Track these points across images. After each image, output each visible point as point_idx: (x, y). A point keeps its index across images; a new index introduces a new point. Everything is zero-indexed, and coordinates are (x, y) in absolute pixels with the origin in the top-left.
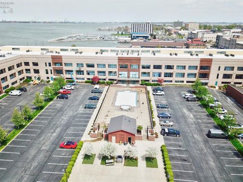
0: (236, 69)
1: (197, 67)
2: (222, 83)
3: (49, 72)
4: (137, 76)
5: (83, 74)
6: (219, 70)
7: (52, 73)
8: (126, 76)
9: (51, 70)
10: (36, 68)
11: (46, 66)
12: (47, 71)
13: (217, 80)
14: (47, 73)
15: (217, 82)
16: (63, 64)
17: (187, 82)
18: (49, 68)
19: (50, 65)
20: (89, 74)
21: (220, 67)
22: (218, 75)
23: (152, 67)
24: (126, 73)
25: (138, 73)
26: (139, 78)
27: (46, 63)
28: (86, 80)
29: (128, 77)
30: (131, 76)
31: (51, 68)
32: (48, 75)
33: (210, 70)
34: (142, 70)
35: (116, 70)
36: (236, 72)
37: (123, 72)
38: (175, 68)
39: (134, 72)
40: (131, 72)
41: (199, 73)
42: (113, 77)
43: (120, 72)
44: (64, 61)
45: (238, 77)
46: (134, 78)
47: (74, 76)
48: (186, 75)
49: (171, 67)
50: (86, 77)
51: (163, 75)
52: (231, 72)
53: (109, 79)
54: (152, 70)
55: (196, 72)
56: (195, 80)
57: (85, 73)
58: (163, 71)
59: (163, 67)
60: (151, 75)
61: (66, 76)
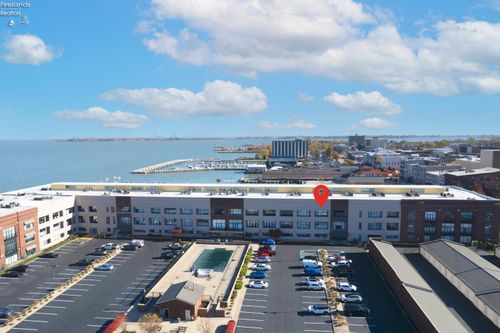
0: (385, 215)
1: (327, 212)
3: (111, 220)
4: (240, 226)
5: (160, 224)
6: (360, 216)
7: (114, 223)
8: (224, 226)
9: (114, 218)
10: (93, 214)
11: (108, 211)
12: (108, 219)
13: (360, 232)
14: (108, 223)
15: (361, 235)
16: (132, 209)
18: (112, 216)
19: (113, 212)
20: (168, 225)
21: (361, 213)
22: (360, 224)
23: (261, 213)
24: (224, 221)
25: (240, 222)
26: (243, 229)
27: (107, 208)
29: (227, 228)
30: (231, 226)
32: (109, 226)
33: (347, 216)
34: (246, 218)
35: (208, 217)
36: (385, 220)
37: (219, 221)
38: (295, 214)
39: (235, 221)
40: (231, 221)
41: (332, 222)
42: (205, 229)
43: (214, 221)
44: (133, 204)
45: (390, 227)
46: (235, 230)
47: (147, 227)
48: (313, 225)
49: (289, 214)
50: (164, 228)
51: (278, 225)
52: (378, 220)
53: (198, 232)
54: (262, 219)
55: (327, 220)
56: (327, 232)
57: (163, 222)
58: (278, 219)
59: (278, 213)
60: (261, 224)
61: (135, 227)
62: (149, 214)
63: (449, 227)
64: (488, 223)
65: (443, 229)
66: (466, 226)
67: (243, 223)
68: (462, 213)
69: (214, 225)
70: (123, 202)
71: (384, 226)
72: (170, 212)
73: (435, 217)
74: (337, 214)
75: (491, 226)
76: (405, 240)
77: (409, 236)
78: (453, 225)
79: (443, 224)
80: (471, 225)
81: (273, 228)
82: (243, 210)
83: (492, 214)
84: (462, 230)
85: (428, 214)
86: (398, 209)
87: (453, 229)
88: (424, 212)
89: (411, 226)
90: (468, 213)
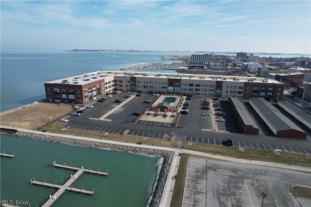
0: (237, 88)
1: (214, 86)
4: (179, 90)
5: (147, 88)
6: (227, 88)
7: (129, 87)
8: (173, 90)
10: (121, 84)
11: (127, 82)
12: (127, 85)
13: (227, 94)
15: (227, 96)
16: (137, 82)
18: (128, 84)
19: (129, 82)
20: (150, 88)
21: (228, 86)
22: (227, 91)
23: (188, 85)
24: (173, 88)
25: (179, 88)
26: (180, 91)
27: (127, 81)
28: (149, 91)
29: (174, 90)
30: (175, 90)
31: (129, 84)
32: (127, 88)
33: (222, 88)
34: (181, 87)
35: (167, 86)
36: (237, 90)
37: (171, 88)
38: (201, 86)
39: (177, 88)
40: (175, 88)
41: (216, 90)
42: (164, 90)
43: (169, 87)
44: (137, 80)
45: (239, 93)
46: (177, 91)
47: (142, 89)
48: (208, 91)
49: (199, 86)
50: (149, 89)
51: (194, 90)
52: (235, 90)
53: (162, 91)
54: (188, 87)
55: (214, 88)
56: (214, 93)
57: (149, 87)
58: (194, 87)
59: (194, 85)
60: (187, 89)
61: (137, 89)
62: (143, 84)
63: (263, 94)
64: (279, 92)
65: (260, 95)
66: (270, 94)
67: (180, 89)
68: (269, 89)
69: (169, 89)
70: (133, 79)
71: (237, 92)
72: (151, 83)
73: (257, 89)
74: (218, 87)
75: (279, 94)
76: (244, 98)
77: (246, 97)
78: (265, 93)
79: (261, 93)
80: (272, 93)
81: (192, 91)
82: (180, 84)
83: (280, 89)
84: (268, 95)
85: (255, 88)
86: (243, 86)
87: (264, 95)
88: (253, 87)
89: (247, 93)
90: (271, 89)
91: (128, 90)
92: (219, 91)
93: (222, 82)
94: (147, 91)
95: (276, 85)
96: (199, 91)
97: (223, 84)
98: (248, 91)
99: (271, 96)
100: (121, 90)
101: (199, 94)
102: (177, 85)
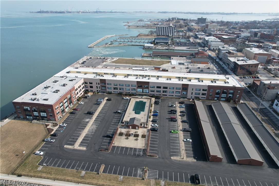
0: (202, 90)
1: (180, 88)
2: (195, 97)
4: (148, 91)
5: (117, 89)
6: (193, 90)
7: (100, 88)
8: (141, 91)
9: (99, 87)
10: (91, 85)
12: (97, 87)
13: (192, 95)
15: (192, 97)
16: (106, 84)
17: (175, 96)
18: (98, 86)
19: (99, 84)
20: (120, 89)
21: (193, 89)
22: (192, 93)
23: (156, 87)
24: (141, 89)
25: (148, 90)
26: (149, 93)
27: (97, 83)
29: (143, 92)
30: (144, 91)
31: (100, 85)
32: (97, 89)
33: (188, 90)
34: (150, 89)
35: (136, 88)
36: (202, 92)
37: (140, 89)
38: (168, 88)
39: (146, 90)
40: (144, 89)
41: (182, 92)
42: (134, 92)
43: (138, 89)
44: (107, 82)
45: (203, 94)
46: (146, 93)
47: (112, 91)
48: (175, 92)
49: (166, 88)
50: (119, 91)
51: (162, 92)
52: (199, 92)
53: (132, 93)
54: (156, 89)
55: (180, 91)
56: (180, 95)
57: (118, 89)
58: (162, 89)
59: (162, 88)
60: (155, 91)
61: (108, 90)
62: (113, 86)
64: (238, 94)
65: (222, 96)
66: (230, 95)
68: (230, 91)
69: (138, 91)
70: (103, 81)
71: (201, 94)
72: (121, 85)
73: (220, 92)
74: (184, 89)
75: (239, 96)
76: (208, 99)
77: (209, 98)
78: (226, 95)
79: (222, 94)
80: (232, 95)
81: (160, 93)
82: (149, 86)
83: (240, 92)
84: (228, 97)
85: (217, 91)
86: (207, 88)
87: (225, 96)
88: (216, 90)
89: (211, 94)
90: (232, 91)
91: (99, 91)
92: (185, 93)
93: (188, 85)
94: (117, 92)
95: (236, 88)
96: (166, 92)
97: (188, 86)
98: (211, 93)
99: (231, 97)
100: (92, 91)
101: (166, 95)
102: (146, 86)
